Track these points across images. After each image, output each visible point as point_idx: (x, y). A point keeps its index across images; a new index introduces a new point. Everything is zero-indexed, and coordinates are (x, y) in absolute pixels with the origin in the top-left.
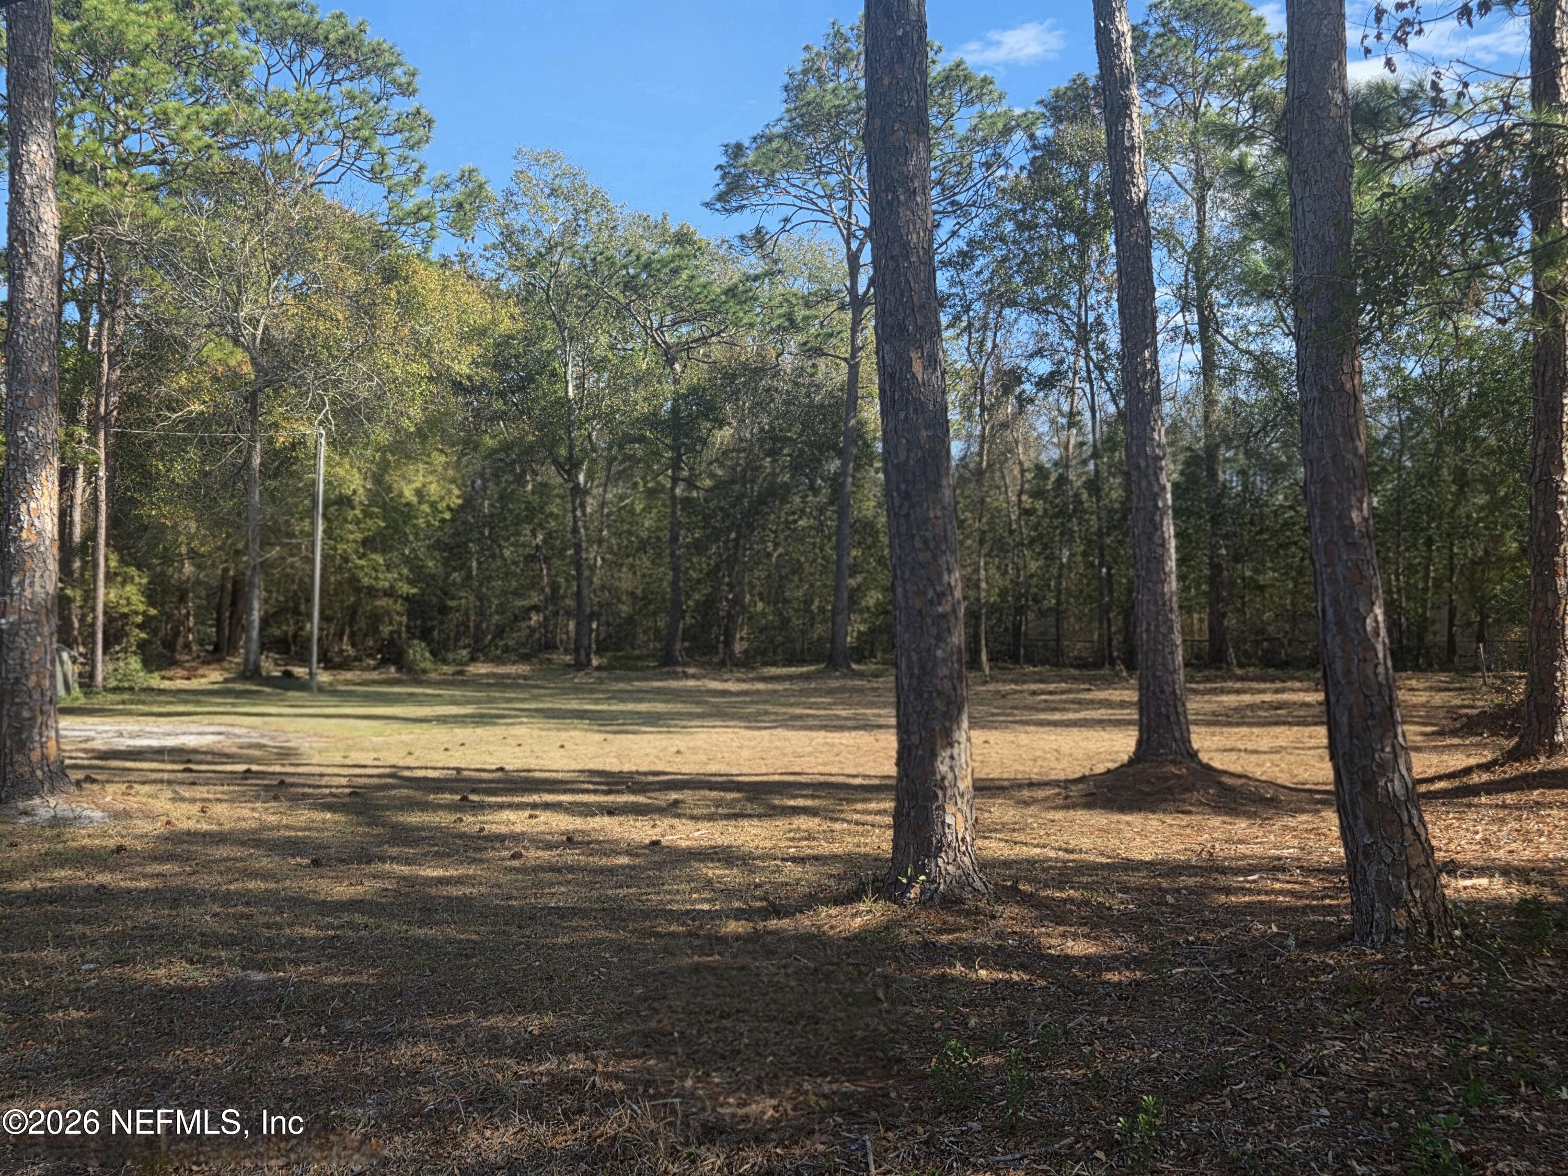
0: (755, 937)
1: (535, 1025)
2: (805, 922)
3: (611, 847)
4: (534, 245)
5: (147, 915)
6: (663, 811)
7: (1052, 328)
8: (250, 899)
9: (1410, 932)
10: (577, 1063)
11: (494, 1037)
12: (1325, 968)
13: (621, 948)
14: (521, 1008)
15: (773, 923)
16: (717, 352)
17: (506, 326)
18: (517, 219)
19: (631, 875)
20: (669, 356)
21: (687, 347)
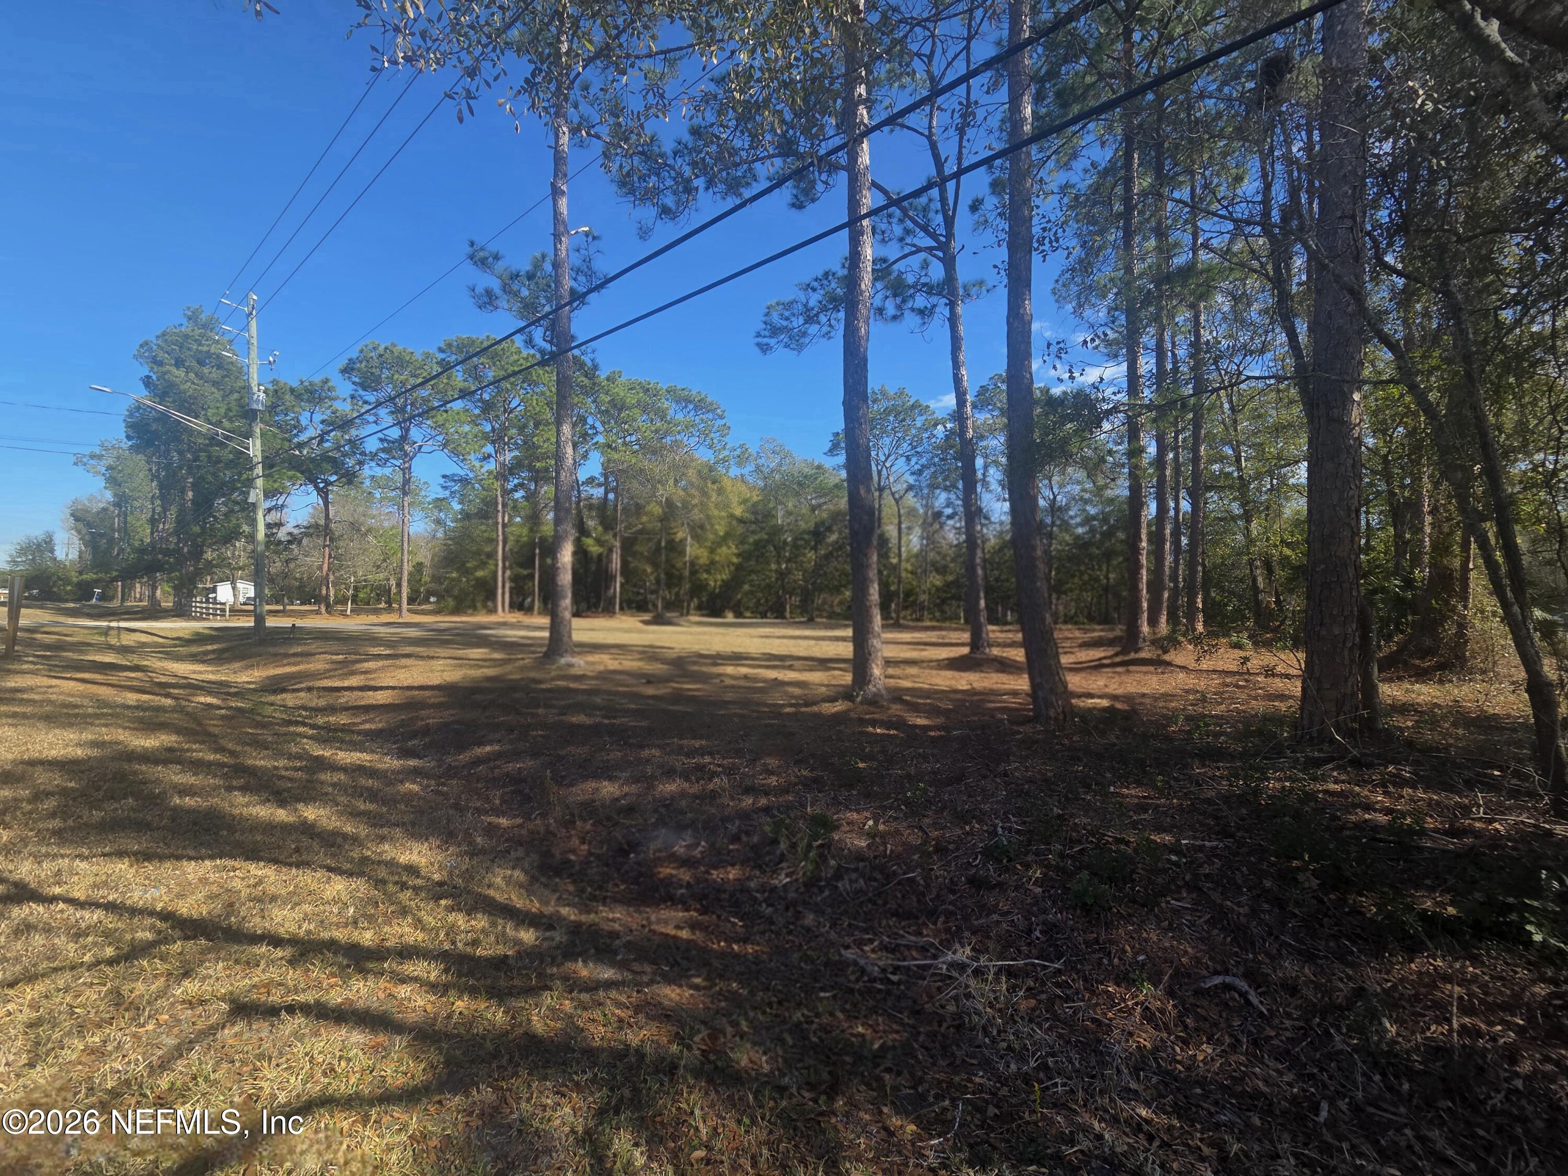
0: (795, 714)
1: (697, 744)
2: (815, 709)
3: (755, 679)
4: (766, 470)
5: (580, 698)
6: (784, 667)
7: (953, 496)
8: (617, 693)
9: (1056, 719)
10: (707, 759)
11: (681, 748)
12: (1019, 733)
13: (742, 716)
14: (694, 738)
15: (804, 709)
16: (831, 507)
17: (755, 499)
18: (761, 462)
19: (761, 690)
20: (813, 509)
21: (820, 506)
